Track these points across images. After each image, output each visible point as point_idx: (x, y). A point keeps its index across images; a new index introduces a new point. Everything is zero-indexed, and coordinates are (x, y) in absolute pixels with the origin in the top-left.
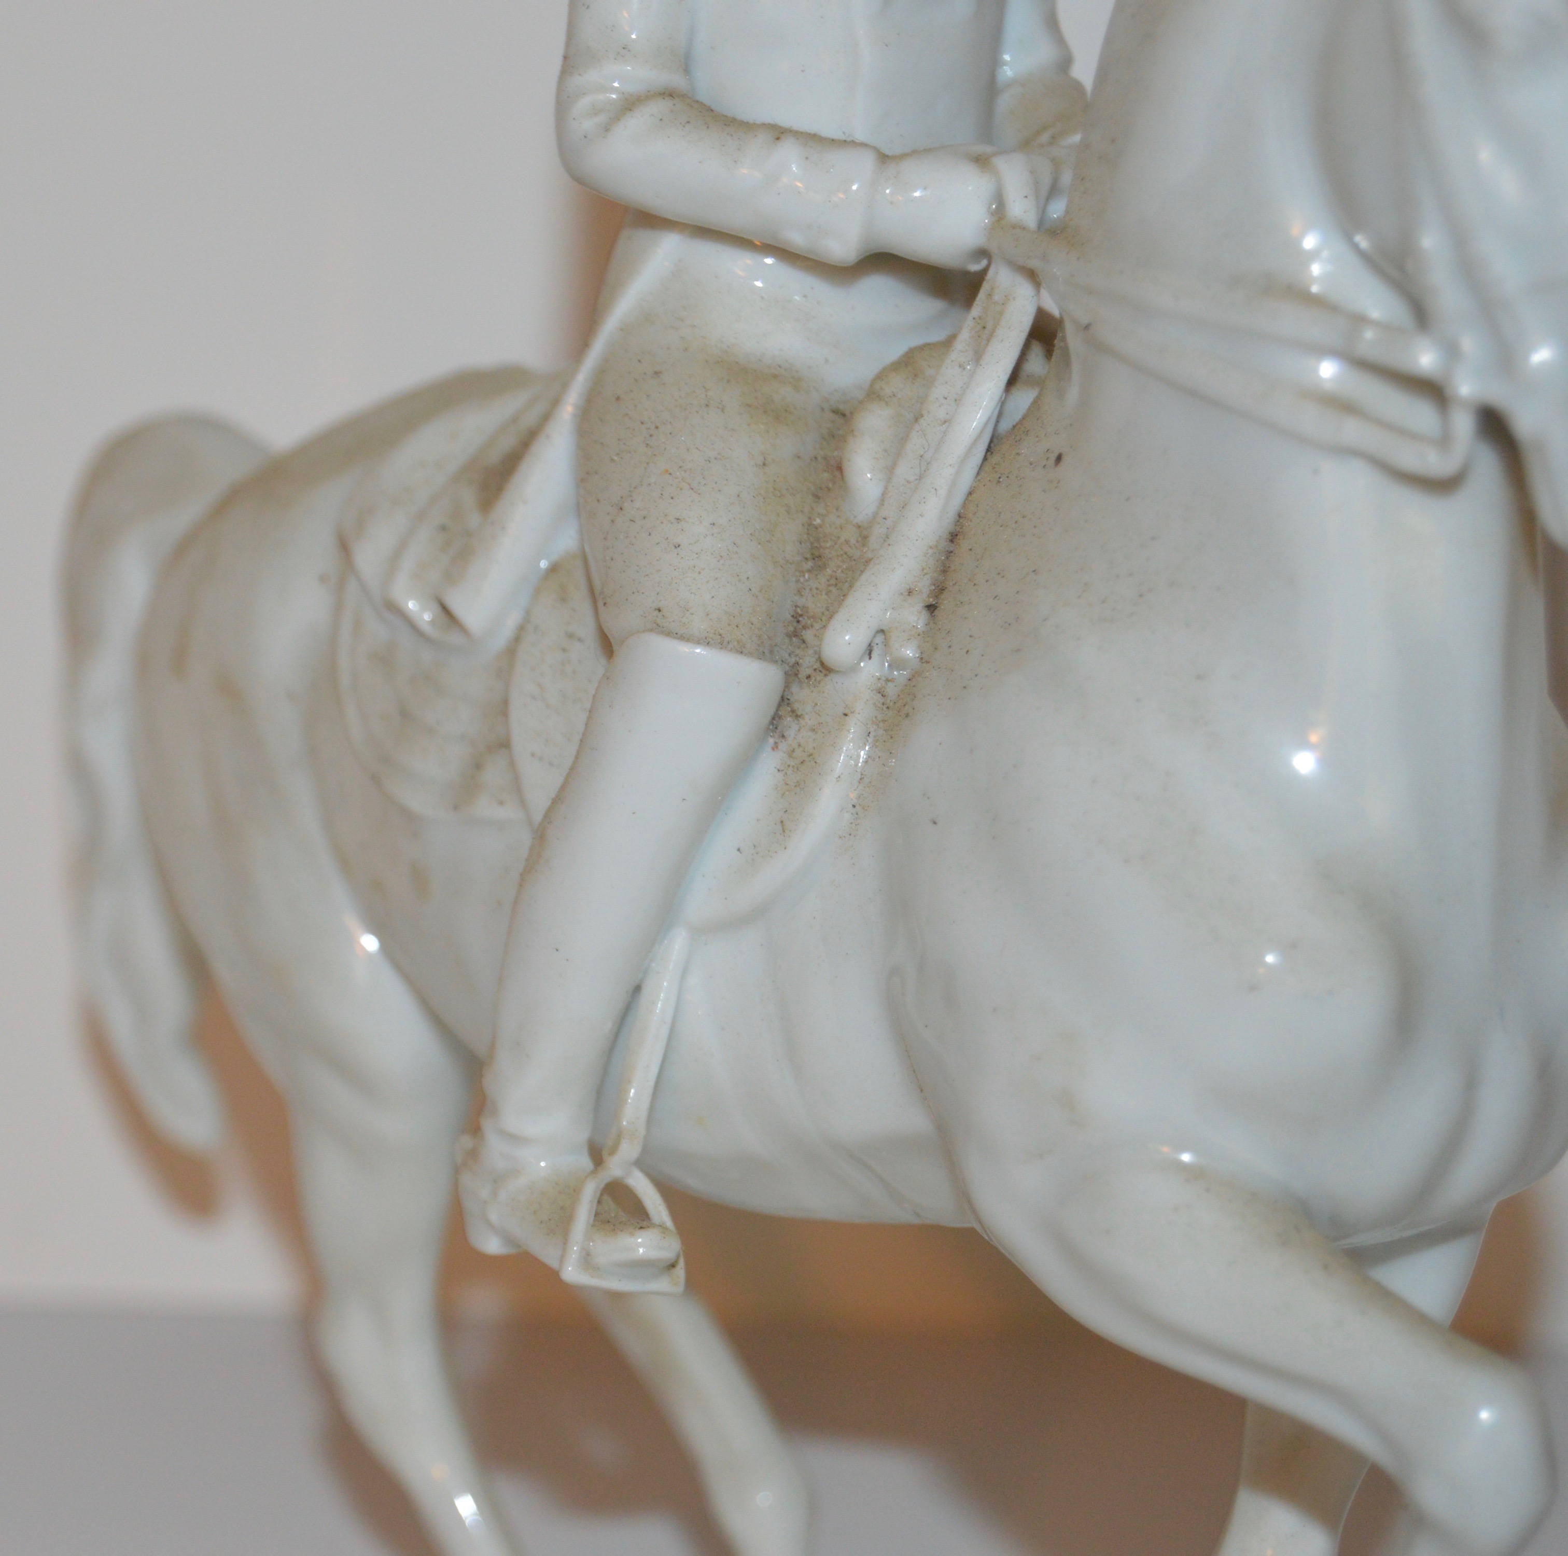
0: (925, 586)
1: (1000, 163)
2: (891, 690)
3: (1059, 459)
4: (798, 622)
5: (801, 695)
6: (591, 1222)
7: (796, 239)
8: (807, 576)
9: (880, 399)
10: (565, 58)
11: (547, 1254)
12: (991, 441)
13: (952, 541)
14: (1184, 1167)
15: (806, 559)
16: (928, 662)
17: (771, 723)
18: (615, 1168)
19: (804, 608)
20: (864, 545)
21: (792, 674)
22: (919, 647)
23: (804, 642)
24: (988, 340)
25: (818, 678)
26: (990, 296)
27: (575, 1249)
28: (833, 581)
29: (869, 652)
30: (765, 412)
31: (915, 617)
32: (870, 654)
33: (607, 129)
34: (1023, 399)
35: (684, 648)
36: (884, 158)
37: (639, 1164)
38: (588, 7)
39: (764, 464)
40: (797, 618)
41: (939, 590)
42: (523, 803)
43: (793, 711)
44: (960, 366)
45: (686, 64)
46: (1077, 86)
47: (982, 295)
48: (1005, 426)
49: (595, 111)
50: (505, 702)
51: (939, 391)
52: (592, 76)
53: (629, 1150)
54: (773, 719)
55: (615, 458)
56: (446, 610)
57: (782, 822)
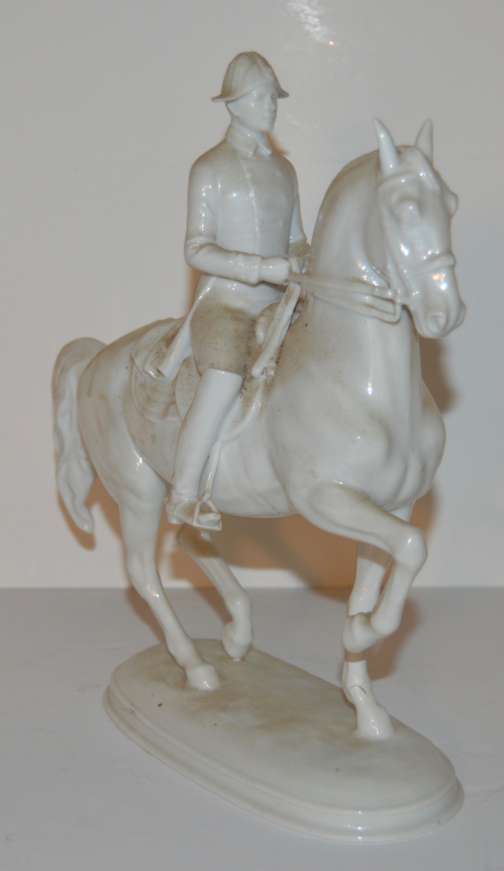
0: (275, 357)
1: (290, 259)
2: (268, 382)
3: (306, 325)
4: (245, 368)
5: (247, 384)
6: (199, 512)
7: (243, 277)
8: (247, 357)
9: (264, 316)
10: (186, 236)
11: (189, 521)
12: (290, 325)
13: (282, 347)
14: (340, 485)
15: (247, 353)
16: (277, 374)
17: (240, 391)
18: (205, 499)
19: (247, 364)
20: (261, 349)
21: (244, 380)
22: (274, 371)
23: (247, 372)
24: (289, 300)
25: (251, 380)
26: (289, 290)
27: (195, 519)
28: (253, 358)
29: (263, 373)
30: (236, 320)
31: (273, 364)
32: (263, 374)
33: (197, 252)
34: (296, 316)
35: (219, 372)
36: (263, 258)
37: (210, 499)
38: (192, 224)
39: (236, 331)
40: (245, 366)
41: (279, 358)
42: (179, 416)
43: (245, 388)
44: (282, 307)
45: (215, 238)
46: (308, 244)
47: (287, 290)
48: (293, 321)
49: (194, 248)
50: (174, 393)
51: (277, 312)
52: (193, 240)
53: (207, 495)
54: (240, 390)
55: (201, 330)
56: (159, 371)
57: (243, 414)
